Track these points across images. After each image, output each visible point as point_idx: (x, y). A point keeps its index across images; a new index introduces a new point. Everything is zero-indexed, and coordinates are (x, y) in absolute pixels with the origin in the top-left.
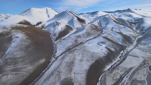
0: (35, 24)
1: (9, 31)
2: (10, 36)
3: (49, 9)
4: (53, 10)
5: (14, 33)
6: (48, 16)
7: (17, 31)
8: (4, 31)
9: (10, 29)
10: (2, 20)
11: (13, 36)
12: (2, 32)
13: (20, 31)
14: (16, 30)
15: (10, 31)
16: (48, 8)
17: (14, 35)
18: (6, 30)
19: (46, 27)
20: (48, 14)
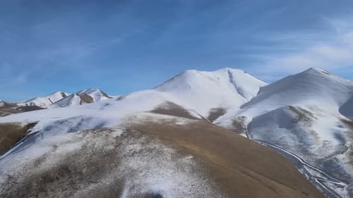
0: (205, 114)
1: (112, 147)
2: (107, 181)
3: (237, 73)
4: (247, 74)
5: (133, 163)
6: (240, 91)
7: (151, 146)
8: (84, 147)
9: (119, 133)
10: (107, 104)
11: (128, 183)
12: (76, 155)
13: (168, 151)
14: (148, 142)
15: (118, 145)
16: (232, 70)
17: (133, 173)
18: (99, 142)
19: (250, 125)
20: (235, 85)
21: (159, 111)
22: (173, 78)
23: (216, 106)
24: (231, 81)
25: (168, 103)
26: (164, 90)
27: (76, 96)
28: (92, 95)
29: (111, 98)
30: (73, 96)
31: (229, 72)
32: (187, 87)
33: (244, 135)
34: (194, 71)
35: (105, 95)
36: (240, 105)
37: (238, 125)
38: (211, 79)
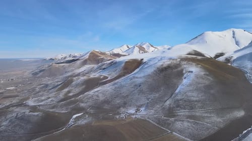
1: (178, 63)
4: (246, 32)
5: (185, 66)
6: (237, 43)
7: (189, 63)
8: (172, 63)
9: (179, 60)
11: (184, 69)
13: (194, 64)
16: (236, 30)
19: (234, 60)
20: (235, 39)
21: (189, 54)
22: (197, 37)
23: (220, 52)
24: (234, 37)
25: (194, 50)
26: (192, 44)
27: (136, 47)
28: (144, 46)
29: (156, 48)
30: (134, 47)
31: (233, 31)
32: (205, 42)
33: (230, 64)
34: (210, 32)
35: (152, 46)
36: (234, 51)
37: (228, 60)
38: (220, 37)
